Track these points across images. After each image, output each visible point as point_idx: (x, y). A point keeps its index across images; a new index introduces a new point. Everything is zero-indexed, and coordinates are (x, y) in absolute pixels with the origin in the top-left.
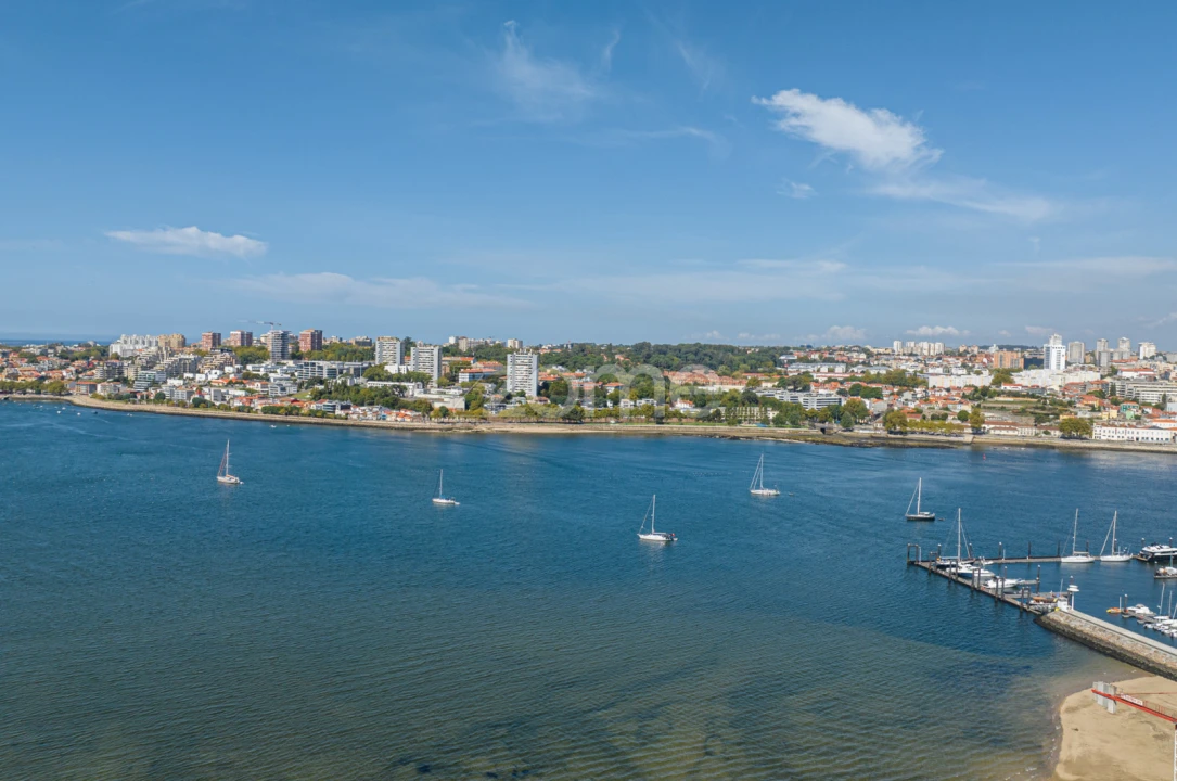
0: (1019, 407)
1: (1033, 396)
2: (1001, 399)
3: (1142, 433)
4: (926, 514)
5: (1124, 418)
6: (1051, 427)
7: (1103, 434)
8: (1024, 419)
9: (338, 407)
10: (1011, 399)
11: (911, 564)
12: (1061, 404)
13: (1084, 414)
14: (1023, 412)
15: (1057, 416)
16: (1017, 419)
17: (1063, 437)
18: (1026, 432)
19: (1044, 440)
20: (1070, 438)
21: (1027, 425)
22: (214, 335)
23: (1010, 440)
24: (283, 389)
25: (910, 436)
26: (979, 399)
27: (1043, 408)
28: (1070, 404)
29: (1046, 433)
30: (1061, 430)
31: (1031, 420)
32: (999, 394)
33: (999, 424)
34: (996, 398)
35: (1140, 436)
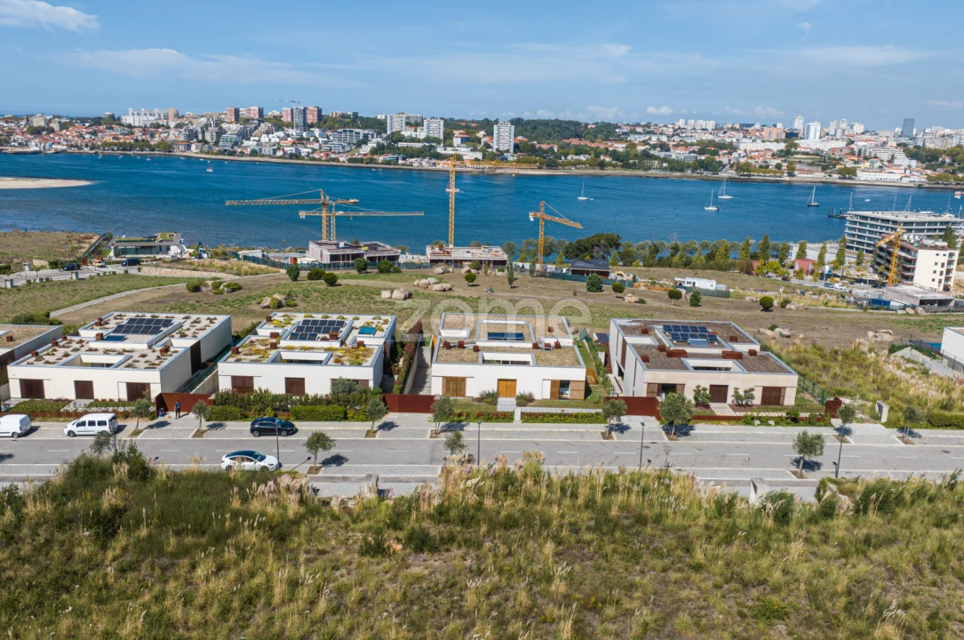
0: (810, 161)
1: (817, 155)
2: (799, 156)
3: (883, 176)
4: (816, 204)
5: (873, 167)
6: (832, 172)
7: (863, 177)
8: (815, 168)
9: (400, 158)
10: (804, 157)
11: (830, 216)
12: (835, 159)
13: (850, 165)
14: (812, 164)
15: (834, 166)
16: (811, 168)
17: (840, 178)
18: (819, 175)
19: (830, 180)
20: (845, 178)
21: (817, 171)
22: (235, 109)
23: (810, 180)
24: (343, 147)
25: (752, 177)
26: (784, 156)
27: (825, 162)
28: (840, 159)
29: (830, 176)
30: (839, 173)
31: (820, 168)
32: (797, 153)
33: (802, 171)
34: (795, 156)
35: (883, 178)
